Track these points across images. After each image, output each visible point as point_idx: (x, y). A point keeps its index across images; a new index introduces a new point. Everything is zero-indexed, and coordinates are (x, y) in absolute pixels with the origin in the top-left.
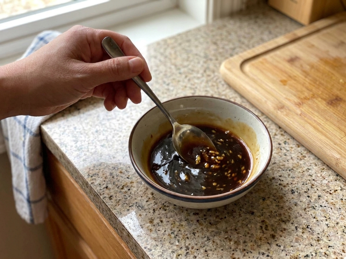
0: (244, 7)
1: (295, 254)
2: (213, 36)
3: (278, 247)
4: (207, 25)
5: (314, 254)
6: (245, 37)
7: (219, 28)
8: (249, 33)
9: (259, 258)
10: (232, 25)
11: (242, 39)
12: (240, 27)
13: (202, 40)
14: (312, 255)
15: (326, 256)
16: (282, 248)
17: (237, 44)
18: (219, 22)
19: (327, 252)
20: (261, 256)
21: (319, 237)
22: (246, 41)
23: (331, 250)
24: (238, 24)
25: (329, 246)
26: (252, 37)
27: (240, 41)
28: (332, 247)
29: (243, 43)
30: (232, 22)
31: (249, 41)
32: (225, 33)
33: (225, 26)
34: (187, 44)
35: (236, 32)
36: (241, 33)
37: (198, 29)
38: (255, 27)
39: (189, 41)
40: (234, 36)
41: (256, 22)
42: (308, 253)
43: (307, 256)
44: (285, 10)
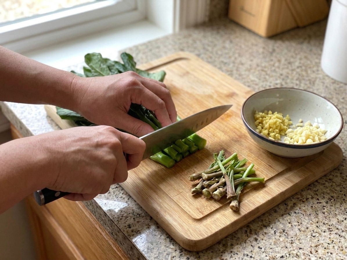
0: (207, 19)
1: (274, 254)
2: (181, 44)
3: (260, 249)
4: (174, 35)
5: (288, 255)
6: (209, 45)
7: (185, 37)
8: (212, 42)
9: (244, 259)
10: (197, 34)
11: (206, 47)
12: (204, 37)
13: (170, 47)
14: (286, 256)
15: (297, 256)
16: (263, 250)
17: (202, 51)
18: (185, 32)
19: (299, 254)
20: (245, 258)
21: (292, 240)
22: (210, 49)
23: (301, 251)
24: (202, 34)
25: (300, 249)
26: (215, 45)
27: (204, 48)
28: (302, 249)
29: (207, 50)
30: (196, 32)
31: (213, 48)
32: (190, 41)
33: (190, 35)
34: (157, 50)
35: (201, 41)
36: (205, 41)
37: (167, 38)
38: (218, 37)
39: (158, 47)
40: (198, 44)
41: (218, 33)
42: (284, 255)
43: (282, 257)
44: (244, 23)
